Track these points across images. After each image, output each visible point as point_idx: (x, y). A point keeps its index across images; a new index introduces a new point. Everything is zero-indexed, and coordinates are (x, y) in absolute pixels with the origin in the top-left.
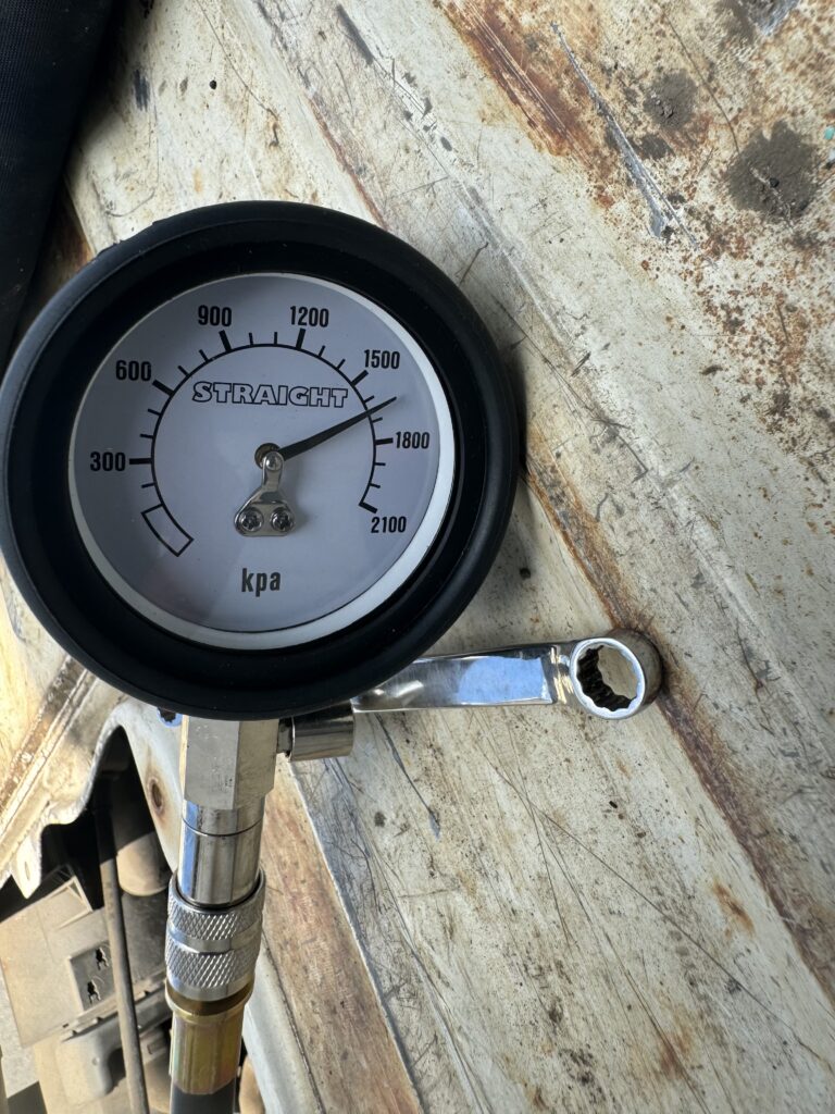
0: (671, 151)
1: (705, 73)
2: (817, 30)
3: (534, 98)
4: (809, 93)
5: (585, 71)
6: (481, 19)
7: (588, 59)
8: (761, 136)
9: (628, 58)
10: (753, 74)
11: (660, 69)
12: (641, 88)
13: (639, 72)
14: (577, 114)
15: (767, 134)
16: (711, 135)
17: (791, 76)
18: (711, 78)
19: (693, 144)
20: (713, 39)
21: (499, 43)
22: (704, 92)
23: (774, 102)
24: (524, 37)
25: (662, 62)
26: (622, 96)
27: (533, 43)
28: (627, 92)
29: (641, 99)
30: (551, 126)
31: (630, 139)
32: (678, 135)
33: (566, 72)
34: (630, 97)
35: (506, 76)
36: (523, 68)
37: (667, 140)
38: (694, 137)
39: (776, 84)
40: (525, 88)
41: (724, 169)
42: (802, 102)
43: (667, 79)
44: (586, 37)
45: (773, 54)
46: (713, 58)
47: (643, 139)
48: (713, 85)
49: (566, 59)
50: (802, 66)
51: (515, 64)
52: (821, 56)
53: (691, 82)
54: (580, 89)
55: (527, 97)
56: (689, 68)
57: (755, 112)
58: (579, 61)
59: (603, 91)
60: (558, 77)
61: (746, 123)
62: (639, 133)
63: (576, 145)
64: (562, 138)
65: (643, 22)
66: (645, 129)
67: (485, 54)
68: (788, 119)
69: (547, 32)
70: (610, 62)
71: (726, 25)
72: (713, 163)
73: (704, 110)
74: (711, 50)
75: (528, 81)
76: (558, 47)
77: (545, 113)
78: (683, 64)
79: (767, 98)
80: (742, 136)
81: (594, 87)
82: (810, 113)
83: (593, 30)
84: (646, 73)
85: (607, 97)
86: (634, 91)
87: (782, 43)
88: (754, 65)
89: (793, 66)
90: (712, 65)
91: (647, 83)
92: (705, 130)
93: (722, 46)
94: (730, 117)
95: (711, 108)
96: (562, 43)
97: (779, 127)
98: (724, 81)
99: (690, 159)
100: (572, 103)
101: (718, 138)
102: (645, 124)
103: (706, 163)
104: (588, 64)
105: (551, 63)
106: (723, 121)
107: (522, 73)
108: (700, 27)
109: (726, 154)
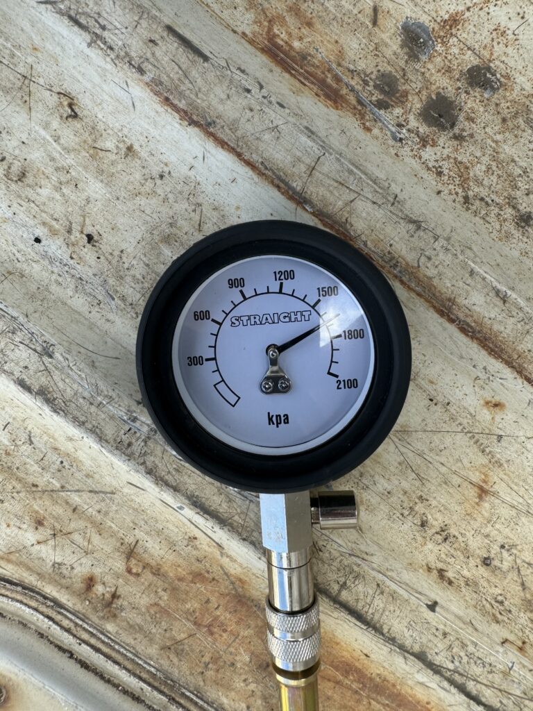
0: (392, 106)
1: (401, 73)
2: (446, 58)
3: (313, 83)
4: (448, 81)
5: (339, 71)
6: (266, 42)
7: (339, 65)
8: (431, 98)
9: (361, 65)
10: (423, 73)
11: (379, 71)
12: (371, 79)
13: (368, 72)
14: (339, 91)
15: (434, 97)
16: (410, 98)
17: (439, 74)
18: (404, 75)
19: (402, 102)
20: (402, 59)
21: (282, 55)
22: (403, 81)
23: (434, 84)
24: (297, 53)
25: (379, 68)
26: (361, 82)
27: (304, 56)
28: (363, 81)
29: (371, 83)
30: (328, 97)
31: (370, 101)
32: (393, 99)
33: (329, 71)
34: (366, 83)
35: (293, 72)
36: (302, 68)
37: (389, 101)
38: (402, 99)
39: (434, 78)
40: (306, 78)
41: (419, 112)
42: (445, 84)
43: (383, 75)
44: (336, 55)
45: (430, 66)
46: (404, 67)
47: (377, 101)
48: (406, 78)
49: (326, 65)
50: (443, 71)
51: (296, 66)
52: (449, 67)
53: (395, 77)
54: (338, 79)
55: (309, 82)
56: (393, 71)
57: (427, 88)
58: (334, 66)
59: (350, 80)
60: (324, 73)
61: (424, 93)
62: (374, 98)
63: (343, 104)
64: (335, 102)
65: (367, 50)
66: (377, 97)
67: (276, 60)
68: (441, 91)
69: (312, 52)
70: (352, 67)
71: (406, 53)
72: (413, 110)
73: (404, 88)
74: (402, 63)
75: (306, 75)
76: (320, 59)
77: (322, 90)
78: (390, 69)
79: (431, 83)
80: (424, 98)
81: (345, 79)
82: (450, 88)
83: (340, 52)
84: (372, 73)
85: (353, 83)
86: (367, 80)
87: (432, 62)
88: (423, 70)
89: (439, 71)
90: (404, 69)
91: (373, 77)
92: (407, 96)
93: (406, 62)
94: (417, 91)
95: (407, 87)
96: (322, 57)
97: (438, 94)
98: (410, 76)
99: (403, 108)
100: (335, 85)
101: (413, 99)
102: (376, 95)
103: (410, 110)
104: (340, 68)
105: (318, 66)
106: (414, 92)
107: (301, 71)
108: (395, 54)
109: (418, 106)
